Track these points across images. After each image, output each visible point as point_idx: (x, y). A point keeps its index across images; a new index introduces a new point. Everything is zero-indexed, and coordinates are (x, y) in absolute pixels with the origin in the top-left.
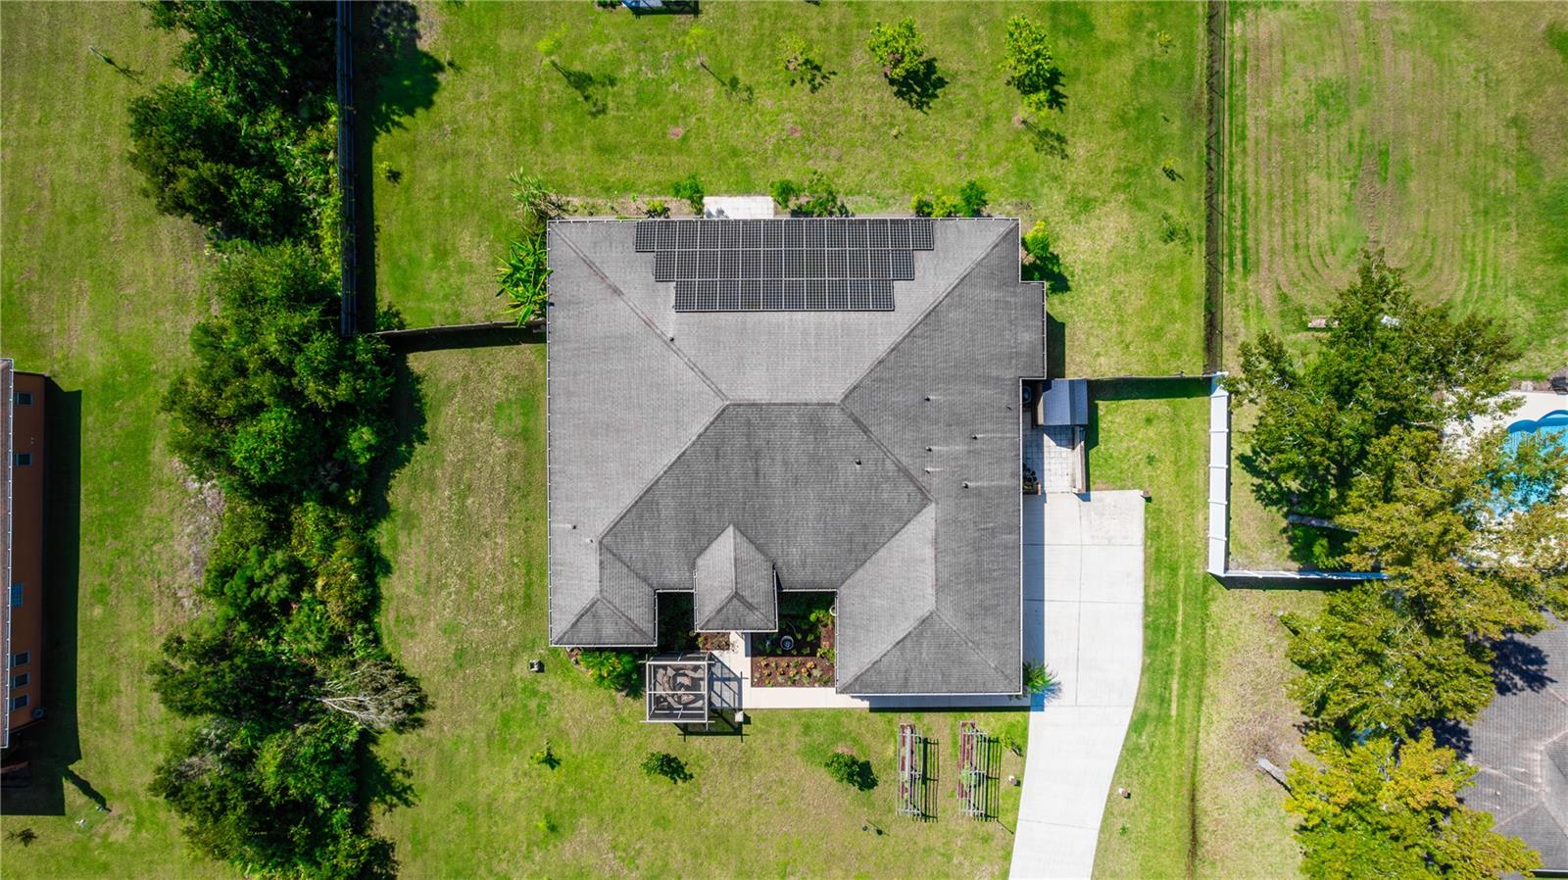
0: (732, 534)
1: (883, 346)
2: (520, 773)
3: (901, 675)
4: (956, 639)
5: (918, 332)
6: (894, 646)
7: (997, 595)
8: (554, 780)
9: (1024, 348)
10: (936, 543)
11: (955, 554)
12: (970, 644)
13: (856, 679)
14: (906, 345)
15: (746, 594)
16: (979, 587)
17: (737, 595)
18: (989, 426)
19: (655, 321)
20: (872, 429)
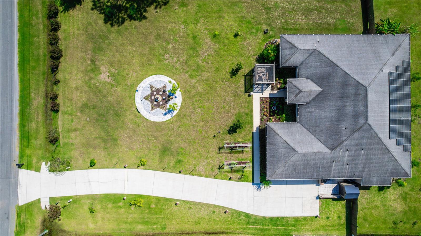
0: (319, 90)
1: (381, 136)
2: (232, 26)
3: (273, 143)
4: (287, 159)
5: (384, 147)
6: (284, 140)
7: (298, 172)
8: (230, 37)
9: (371, 179)
10: (319, 153)
11: (314, 159)
12: (285, 164)
13: (272, 129)
14: (381, 143)
15: (301, 94)
16: (302, 167)
17: (300, 91)
18: (350, 168)
19: (387, 66)
20: (357, 133)
